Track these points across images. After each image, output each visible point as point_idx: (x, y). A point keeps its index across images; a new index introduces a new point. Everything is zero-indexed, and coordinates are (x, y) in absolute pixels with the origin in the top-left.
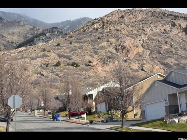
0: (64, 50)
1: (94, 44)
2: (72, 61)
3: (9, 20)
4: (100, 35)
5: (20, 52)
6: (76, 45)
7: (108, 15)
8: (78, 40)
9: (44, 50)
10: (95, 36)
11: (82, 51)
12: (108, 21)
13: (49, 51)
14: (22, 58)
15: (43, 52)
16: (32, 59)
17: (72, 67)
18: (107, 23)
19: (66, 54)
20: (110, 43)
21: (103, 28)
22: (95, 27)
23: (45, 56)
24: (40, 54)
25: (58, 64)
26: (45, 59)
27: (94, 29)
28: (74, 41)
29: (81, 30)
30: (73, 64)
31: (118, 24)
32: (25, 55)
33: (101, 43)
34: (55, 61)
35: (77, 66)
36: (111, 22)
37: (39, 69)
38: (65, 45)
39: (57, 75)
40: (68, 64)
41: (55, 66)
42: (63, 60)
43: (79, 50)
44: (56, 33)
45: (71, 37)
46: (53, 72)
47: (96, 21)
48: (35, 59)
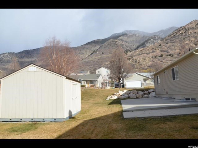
0: (164, 48)
1: (181, 43)
2: (169, 53)
3: (130, 34)
4: (184, 37)
5: (141, 51)
6: (170, 44)
7: (188, 24)
8: (171, 41)
9: (153, 49)
10: (181, 38)
11: (174, 47)
12: (189, 28)
13: (156, 49)
14: (142, 54)
15: (152, 50)
16: (148, 54)
17: (169, 56)
18: (188, 29)
19: (165, 50)
20: (191, 41)
21: (186, 32)
22: (181, 32)
23: (154, 52)
24: (151, 51)
25: (162, 56)
26: (154, 53)
27: (180, 34)
28: (169, 42)
29: (172, 35)
30: (170, 55)
31: (195, 29)
32: (144, 52)
33: (185, 42)
34: (160, 54)
35: (172, 56)
36: (191, 28)
37: (152, 59)
38: (164, 45)
39: (162, 61)
40: (167, 55)
41: (160, 57)
42: (163, 53)
43: (172, 47)
44: (157, 38)
45: (167, 40)
46: (159, 60)
47: (181, 29)
48: (149, 54)
